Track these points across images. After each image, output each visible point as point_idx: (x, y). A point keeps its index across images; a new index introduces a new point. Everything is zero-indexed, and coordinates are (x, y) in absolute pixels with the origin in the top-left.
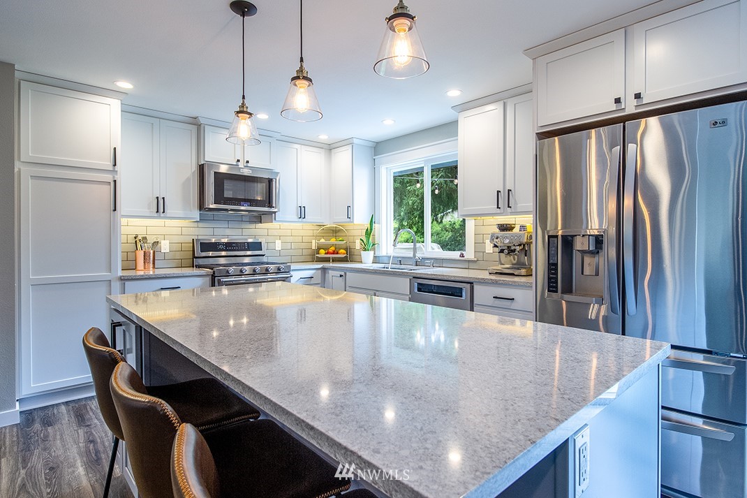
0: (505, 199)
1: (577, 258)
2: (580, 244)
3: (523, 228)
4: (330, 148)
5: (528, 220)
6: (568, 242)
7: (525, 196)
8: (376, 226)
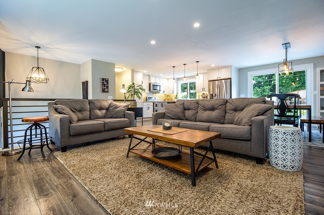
0: (204, 89)
1: (213, 97)
2: (214, 95)
3: (206, 94)
4: (168, 79)
5: (207, 93)
6: (212, 95)
7: (207, 89)
8: (178, 94)
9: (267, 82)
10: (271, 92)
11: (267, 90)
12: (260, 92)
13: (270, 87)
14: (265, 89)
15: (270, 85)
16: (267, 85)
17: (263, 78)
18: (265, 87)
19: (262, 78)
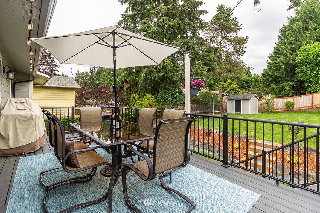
9: (287, 77)
10: (294, 90)
11: (288, 88)
12: (278, 90)
13: (291, 84)
14: (285, 86)
15: (292, 81)
16: (288, 81)
17: (282, 71)
18: (284, 84)
19: (280, 71)
